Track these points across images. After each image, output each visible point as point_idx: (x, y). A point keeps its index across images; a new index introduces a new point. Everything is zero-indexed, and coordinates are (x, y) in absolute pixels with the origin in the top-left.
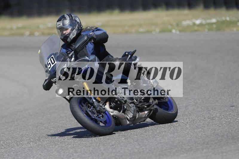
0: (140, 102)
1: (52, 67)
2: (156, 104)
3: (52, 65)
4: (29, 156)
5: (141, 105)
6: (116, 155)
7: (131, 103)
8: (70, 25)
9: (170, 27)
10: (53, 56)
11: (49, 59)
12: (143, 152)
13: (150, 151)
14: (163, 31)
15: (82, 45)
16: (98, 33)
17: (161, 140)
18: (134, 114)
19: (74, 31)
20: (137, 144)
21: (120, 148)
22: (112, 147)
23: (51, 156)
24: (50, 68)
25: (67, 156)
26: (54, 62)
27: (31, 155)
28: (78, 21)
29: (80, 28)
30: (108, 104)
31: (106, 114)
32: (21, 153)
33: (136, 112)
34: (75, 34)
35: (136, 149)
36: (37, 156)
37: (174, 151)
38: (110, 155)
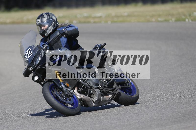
0: (105, 87)
1: (29, 57)
2: (119, 89)
3: (29, 56)
4: (68, 122)
5: (106, 90)
6: (139, 121)
7: (96, 88)
8: (48, 22)
9: (183, 17)
10: (30, 48)
11: (27, 51)
12: (161, 119)
13: (166, 118)
14: (178, 20)
15: (54, 39)
16: (70, 29)
17: (176, 109)
18: (98, 97)
19: (50, 27)
20: (156, 112)
21: (142, 116)
22: (136, 115)
23: (86, 122)
24: (27, 58)
25: (99, 122)
26: (31, 53)
27: (69, 121)
28: (54, 19)
29: (56, 25)
30: (76, 89)
31: (74, 97)
32: (62, 119)
33: (100, 96)
34: (52, 29)
35: (156, 116)
36: (75, 121)
37: (187, 118)
38: (134, 121)
